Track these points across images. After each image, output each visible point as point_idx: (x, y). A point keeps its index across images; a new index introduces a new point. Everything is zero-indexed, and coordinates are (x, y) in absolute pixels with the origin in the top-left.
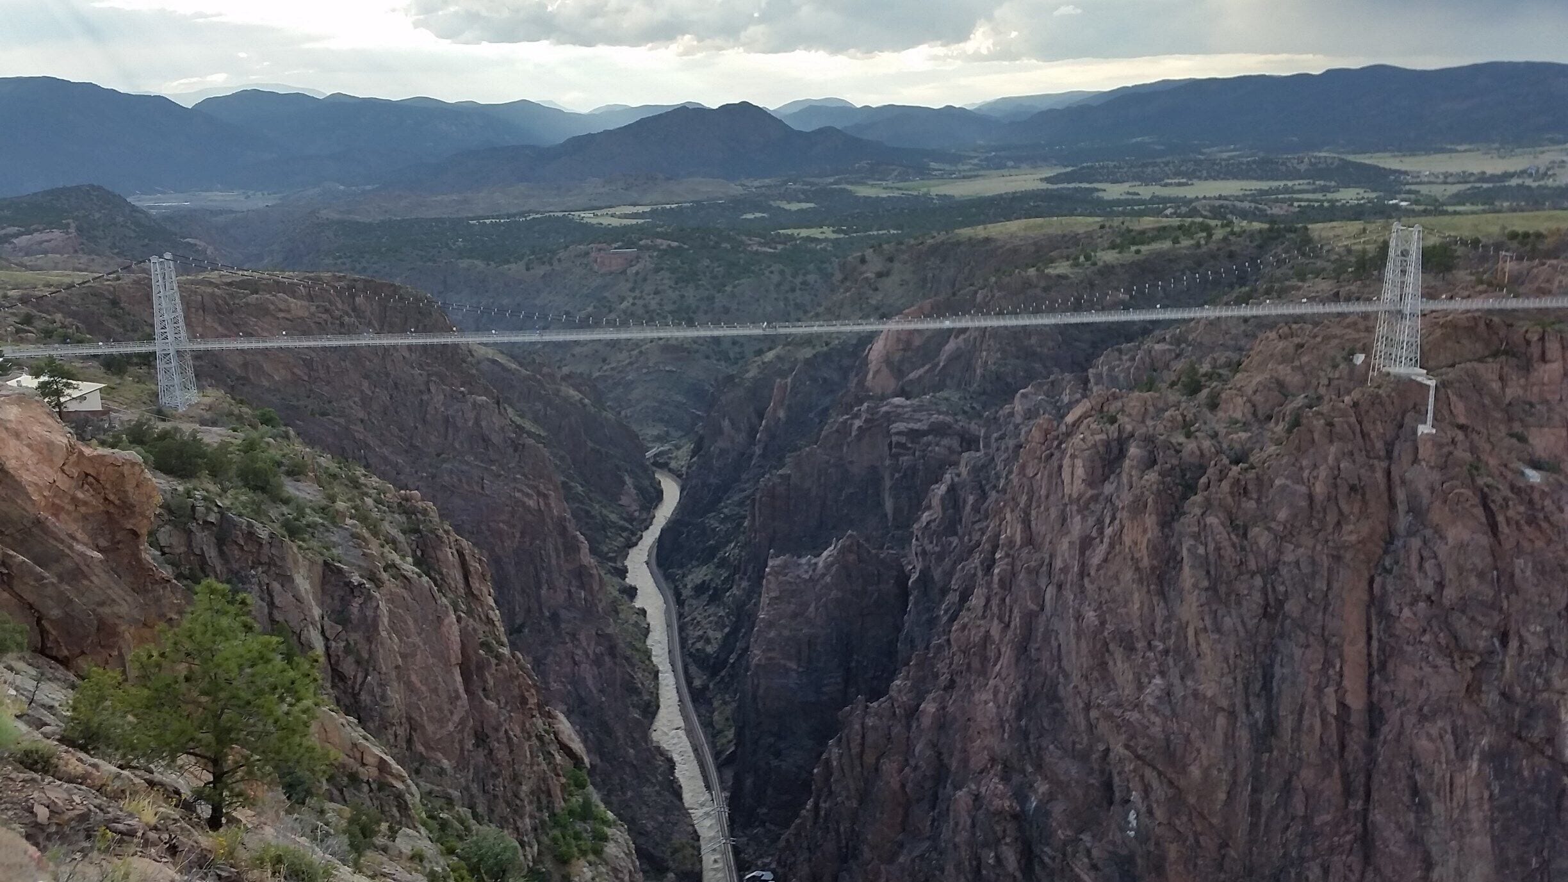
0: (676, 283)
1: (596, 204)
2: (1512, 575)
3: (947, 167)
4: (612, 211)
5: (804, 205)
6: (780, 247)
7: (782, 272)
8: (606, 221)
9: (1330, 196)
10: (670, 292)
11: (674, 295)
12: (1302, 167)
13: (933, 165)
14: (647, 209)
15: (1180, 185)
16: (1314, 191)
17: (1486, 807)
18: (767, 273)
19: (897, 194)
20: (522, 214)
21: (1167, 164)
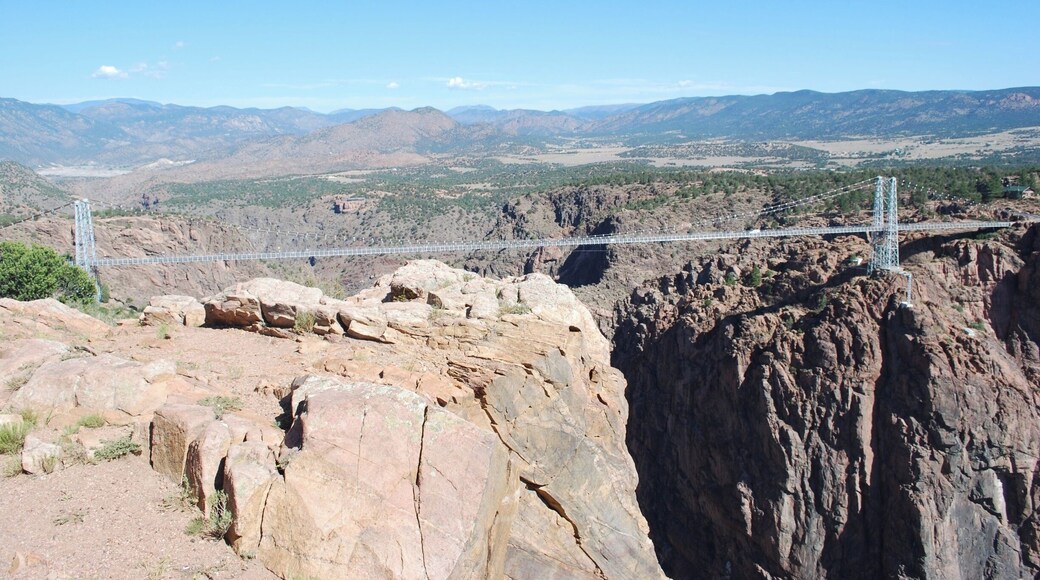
0: (392, 219)
1: (335, 169)
2: (964, 396)
3: (557, 147)
4: (346, 173)
5: (470, 170)
6: (458, 195)
7: (460, 212)
8: (343, 180)
9: (787, 166)
10: (388, 225)
11: (391, 227)
12: (769, 149)
13: (548, 145)
14: (369, 172)
15: (698, 159)
16: (777, 163)
17: (956, 545)
18: (451, 212)
19: (528, 162)
20: (288, 176)
21: (689, 147)
